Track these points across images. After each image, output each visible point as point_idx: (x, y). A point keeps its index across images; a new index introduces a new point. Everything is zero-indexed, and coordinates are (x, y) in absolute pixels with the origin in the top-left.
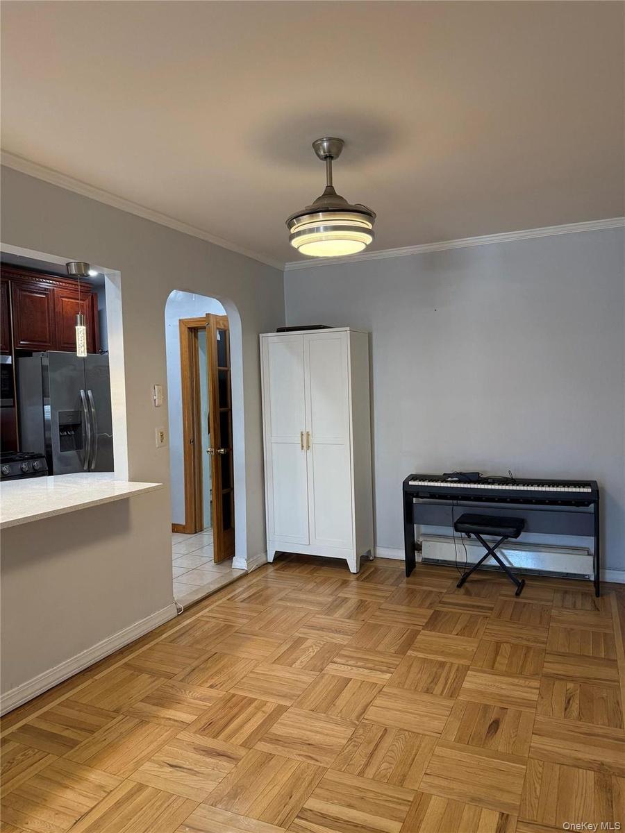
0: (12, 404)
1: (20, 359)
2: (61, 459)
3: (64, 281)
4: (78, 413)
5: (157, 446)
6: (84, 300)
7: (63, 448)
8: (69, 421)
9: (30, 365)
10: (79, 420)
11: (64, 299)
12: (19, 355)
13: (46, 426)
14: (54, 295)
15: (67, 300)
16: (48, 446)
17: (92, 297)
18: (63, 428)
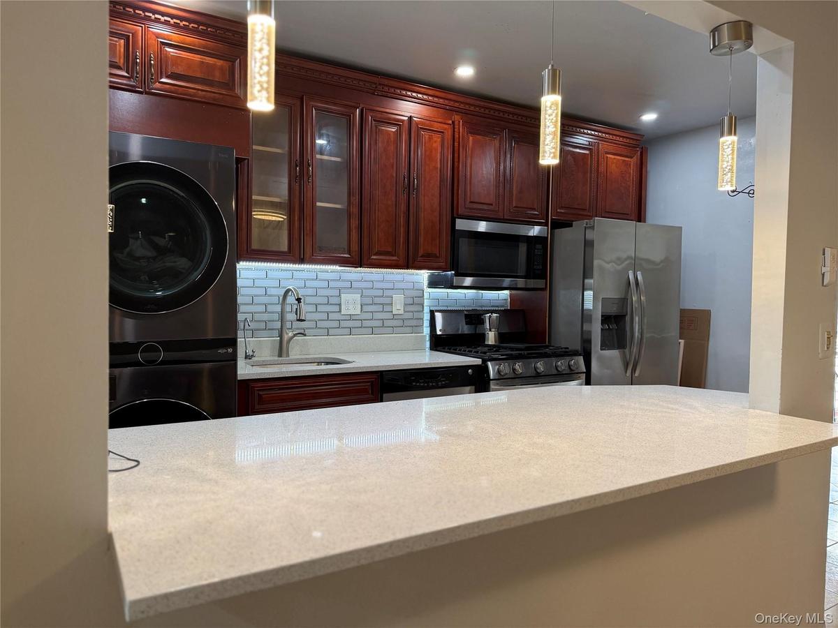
0: (544, 287)
1: (557, 231)
2: (600, 358)
3: (611, 132)
4: (624, 301)
5: (820, 356)
6: (631, 158)
7: (604, 346)
8: (613, 310)
9: (568, 238)
10: (625, 311)
11: (608, 156)
12: (557, 225)
13: (585, 317)
14: (598, 152)
15: (613, 157)
16: (587, 342)
17: (642, 153)
18: (606, 319)
